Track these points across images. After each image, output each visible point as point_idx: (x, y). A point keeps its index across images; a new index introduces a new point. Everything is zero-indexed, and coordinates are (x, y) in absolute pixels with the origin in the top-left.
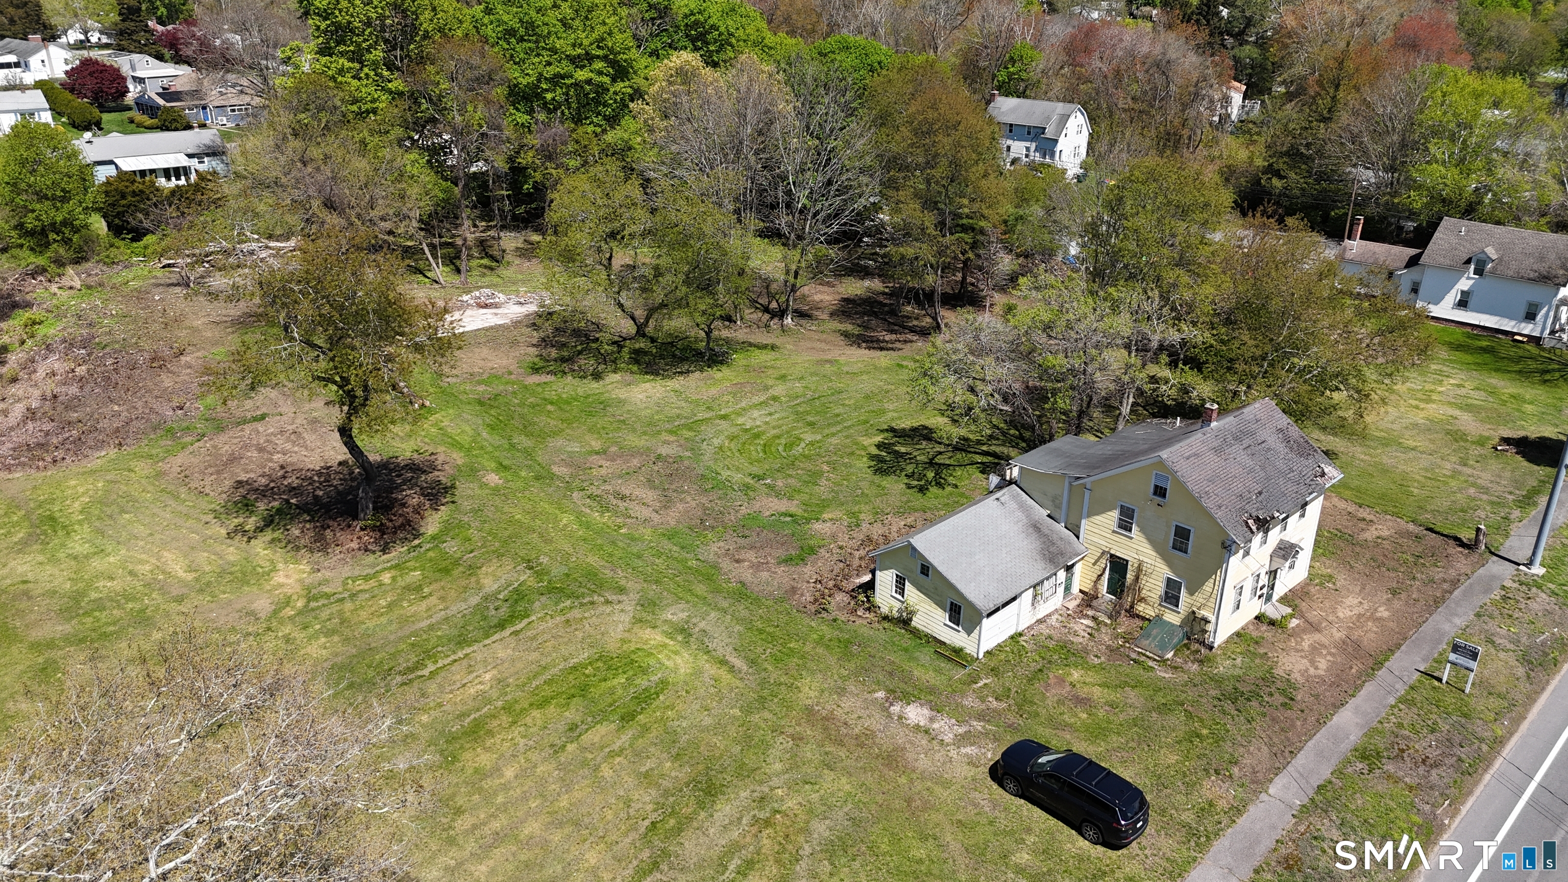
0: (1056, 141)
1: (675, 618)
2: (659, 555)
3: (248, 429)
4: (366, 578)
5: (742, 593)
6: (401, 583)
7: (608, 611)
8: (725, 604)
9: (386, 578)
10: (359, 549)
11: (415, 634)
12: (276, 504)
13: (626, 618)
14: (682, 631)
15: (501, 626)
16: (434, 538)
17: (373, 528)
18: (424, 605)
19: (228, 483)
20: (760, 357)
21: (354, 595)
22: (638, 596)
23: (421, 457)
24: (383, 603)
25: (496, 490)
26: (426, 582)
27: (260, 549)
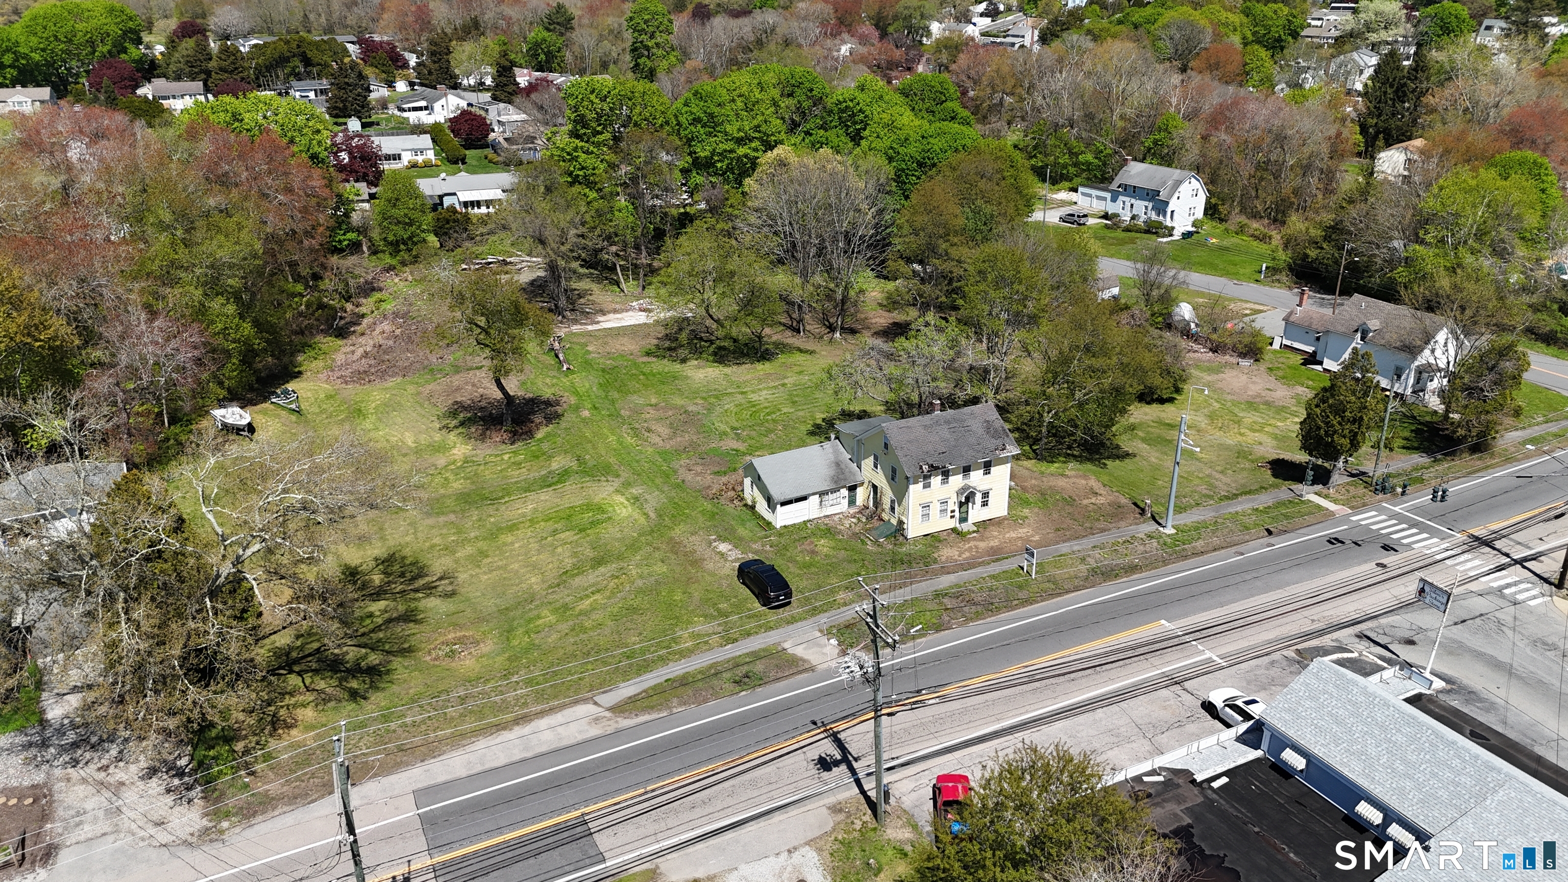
0: (1167, 203)
1: (636, 492)
2: (649, 462)
3: (471, 372)
4: (496, 456)
5: (680, 485)
6: (512, 460)
7: (605, 485)
8: (667, 489)
9: (506, 457)
10: (500, 441)
11: (507, 484)
12: (469, 415)
13: (612, 489)
14: (636, 498)
15: (550, 486)
16: (539, 440)
17: (511, 432)
18: (518, 472)
19: (450, 402)
20: (798, 358)
21: (487, 462)
22: (624, 479)
23: (554, 398)
24: (499, 468)
25: (584, 419)
26: (525, 461)
27: (452, 436)
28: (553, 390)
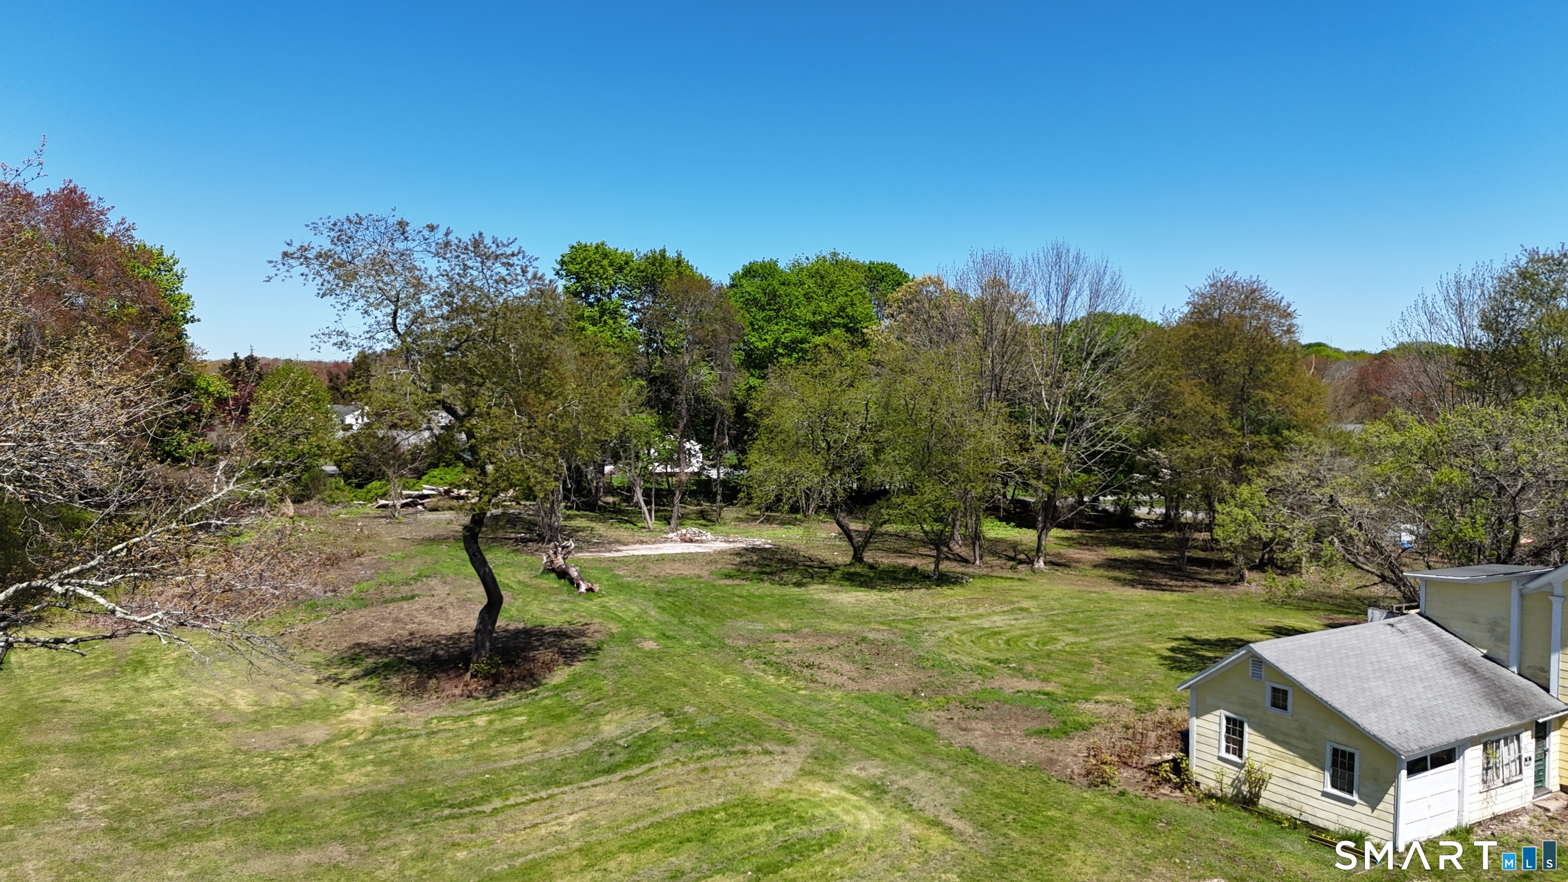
1: (863, 774)
2: (850, 715)
4: (460, 718)
5: (970, 757)
6: (498, 725)
7: (764, 761)
8: (942, 766)
9: (481, 721)
10: (461, 696)
11: (494, 772)
12: (385, 660)
13: (790, 770)
14: (873, 787)
15: (609, 771)
16: (556, 687)
17: (487, 679)
18: (517, 747)
19: (345, 645)
20: (1004, 584)
21: (434, 733)
22: (812, 749)
23: (572, 627)
24: (466, 742)
25: (650, 655)
26: (532, 724)
27: (346, 692)
28: (566, 617)
